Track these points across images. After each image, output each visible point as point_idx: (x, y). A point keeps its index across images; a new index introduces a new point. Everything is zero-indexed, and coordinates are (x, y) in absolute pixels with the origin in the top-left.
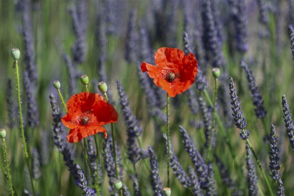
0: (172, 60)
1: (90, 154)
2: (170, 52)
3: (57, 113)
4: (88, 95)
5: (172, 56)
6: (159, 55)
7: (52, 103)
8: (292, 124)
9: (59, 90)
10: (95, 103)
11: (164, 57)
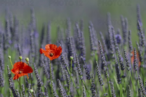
0: (52, 49)
1: (23, 91)
2: (51, 46)
3: (10, 73)
4: (21, 63)
5: (52, 47)
6: (47, 47)
7: (8, 69)
8: (100, 74)
9: (10, 59)
10: (24, 67)
11: (49, 48)
